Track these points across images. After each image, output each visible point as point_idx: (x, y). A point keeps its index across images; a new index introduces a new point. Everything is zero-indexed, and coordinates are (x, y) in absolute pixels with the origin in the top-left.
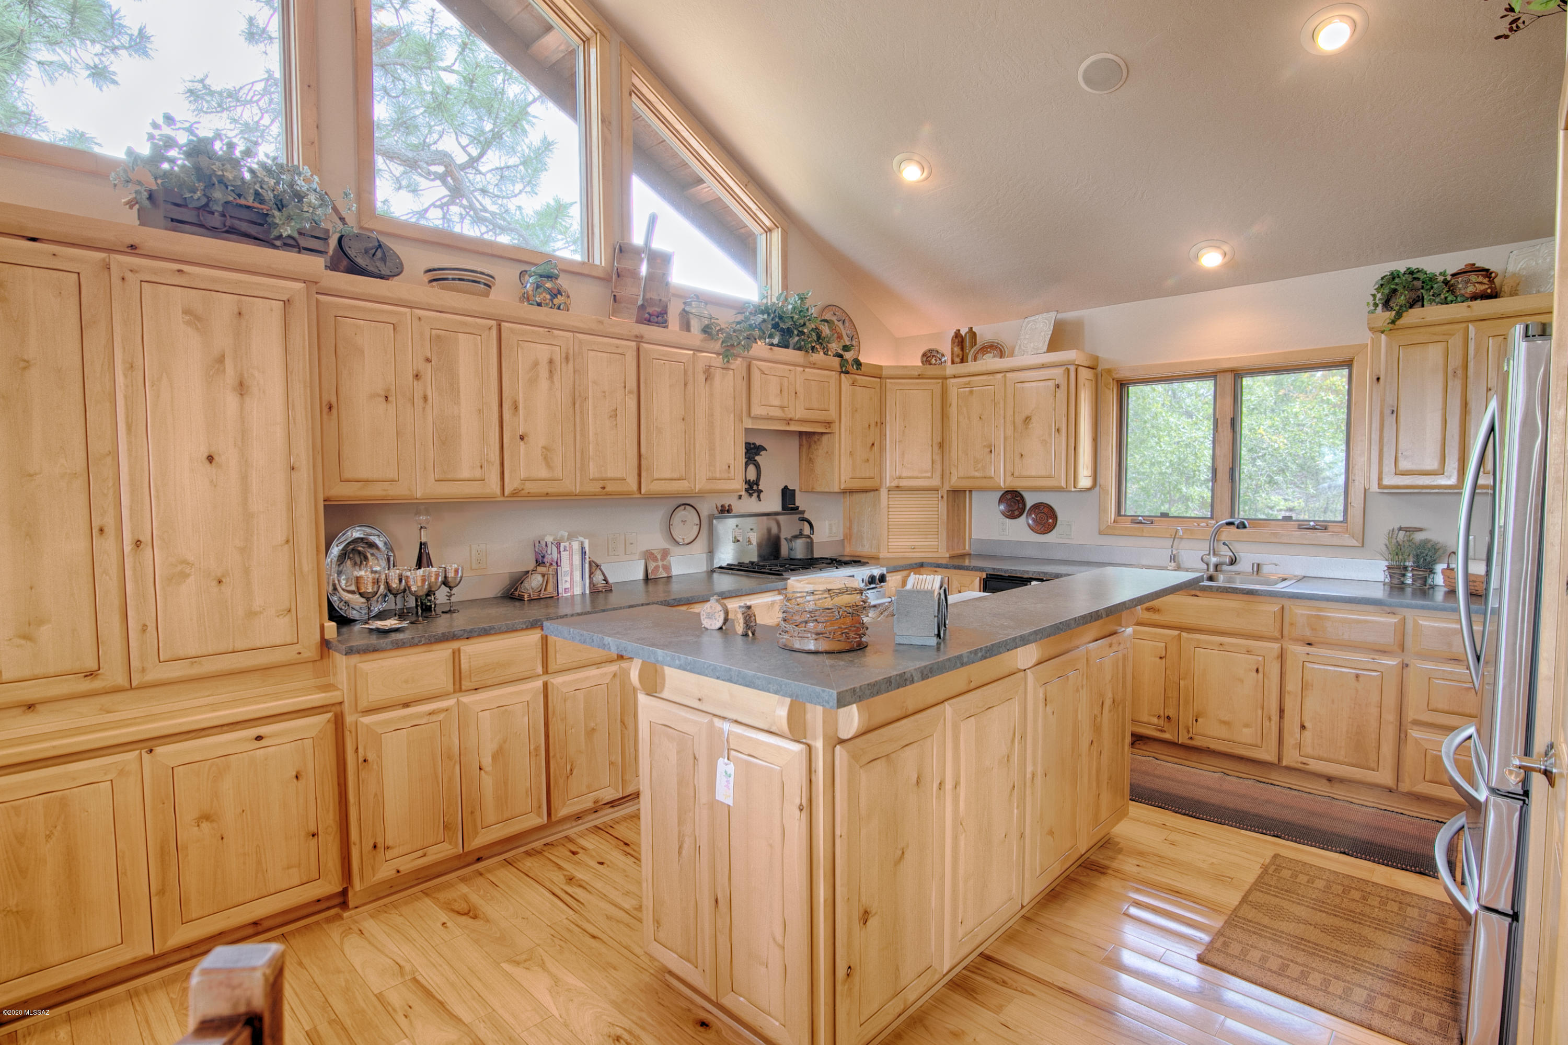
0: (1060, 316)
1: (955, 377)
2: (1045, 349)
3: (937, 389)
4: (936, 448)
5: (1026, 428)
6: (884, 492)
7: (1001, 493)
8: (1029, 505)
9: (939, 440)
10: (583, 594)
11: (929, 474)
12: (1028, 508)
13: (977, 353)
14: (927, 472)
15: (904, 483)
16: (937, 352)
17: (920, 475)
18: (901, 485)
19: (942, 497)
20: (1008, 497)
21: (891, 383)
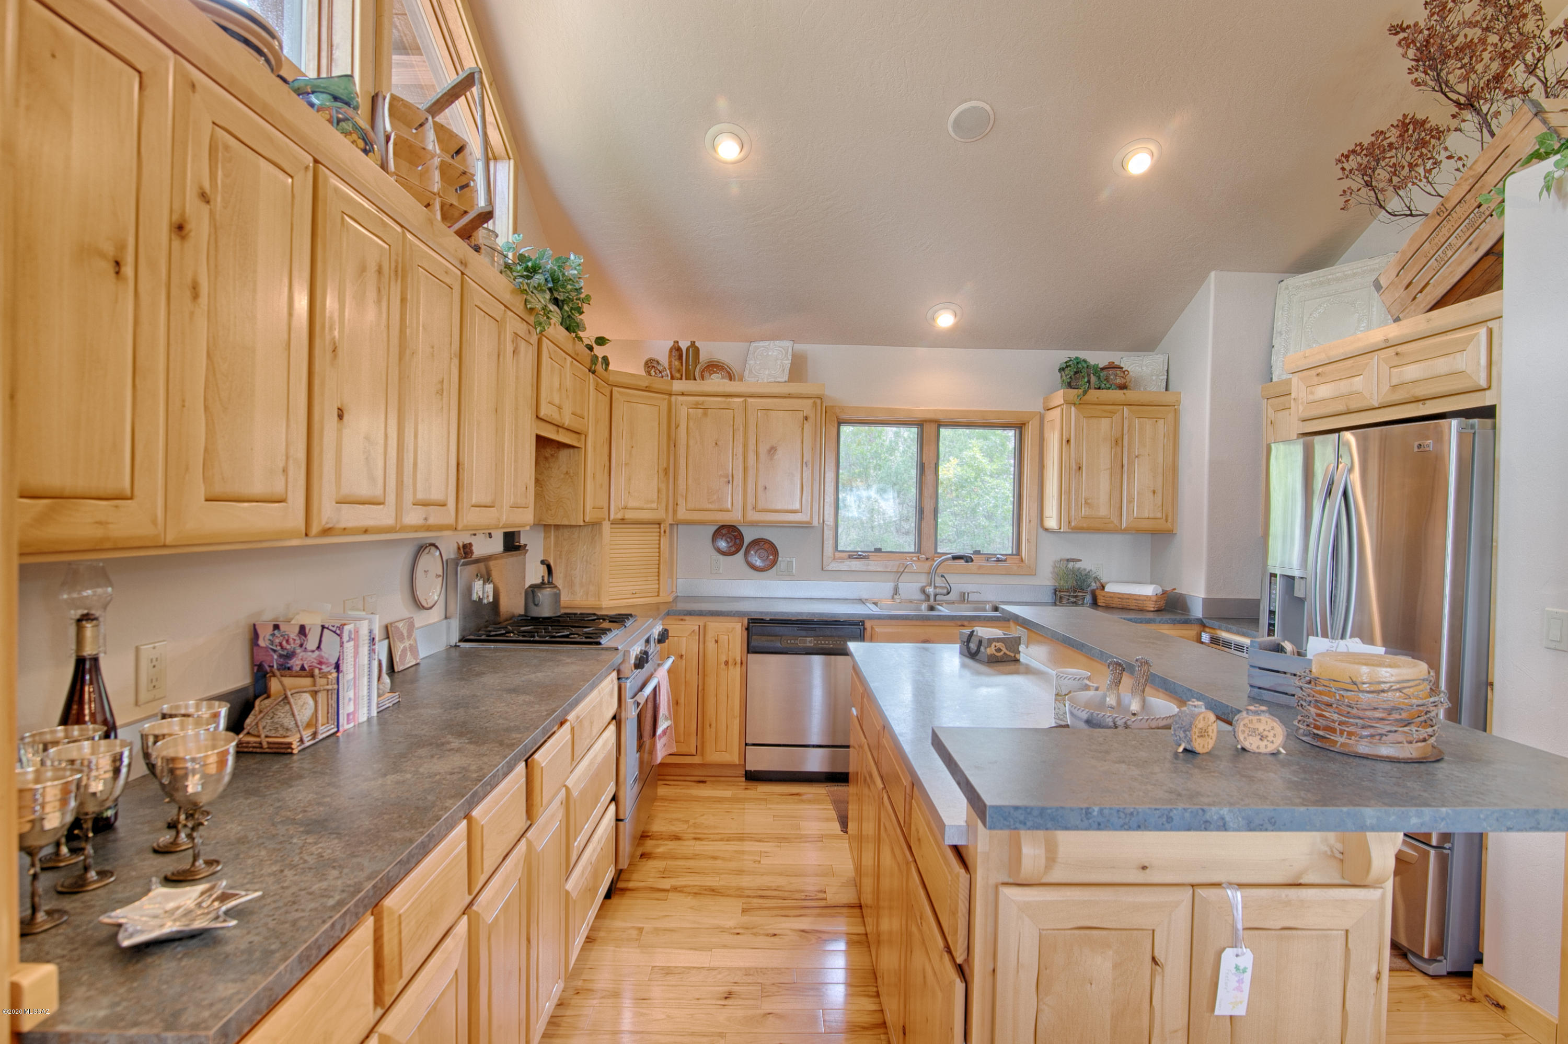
0: (798, 347)
1: (683, 394)
2: (786, 378)
3: (664, 406)
4: (662, 474)
5: (771, 459)
6: (606, 526)
7: (715, 528)
8: (747, 540)
9: (665, 466)
10: (369, 720)
11: (654, 505)
12: (745, 544)
13: (703, 371)
14: (652, 502)
15: (630, 515)
16: (658, 362)
17: (645, 506)
18: (626, 517)
19: (665, 532)
20: (724, 532)
21: (619, 392)
